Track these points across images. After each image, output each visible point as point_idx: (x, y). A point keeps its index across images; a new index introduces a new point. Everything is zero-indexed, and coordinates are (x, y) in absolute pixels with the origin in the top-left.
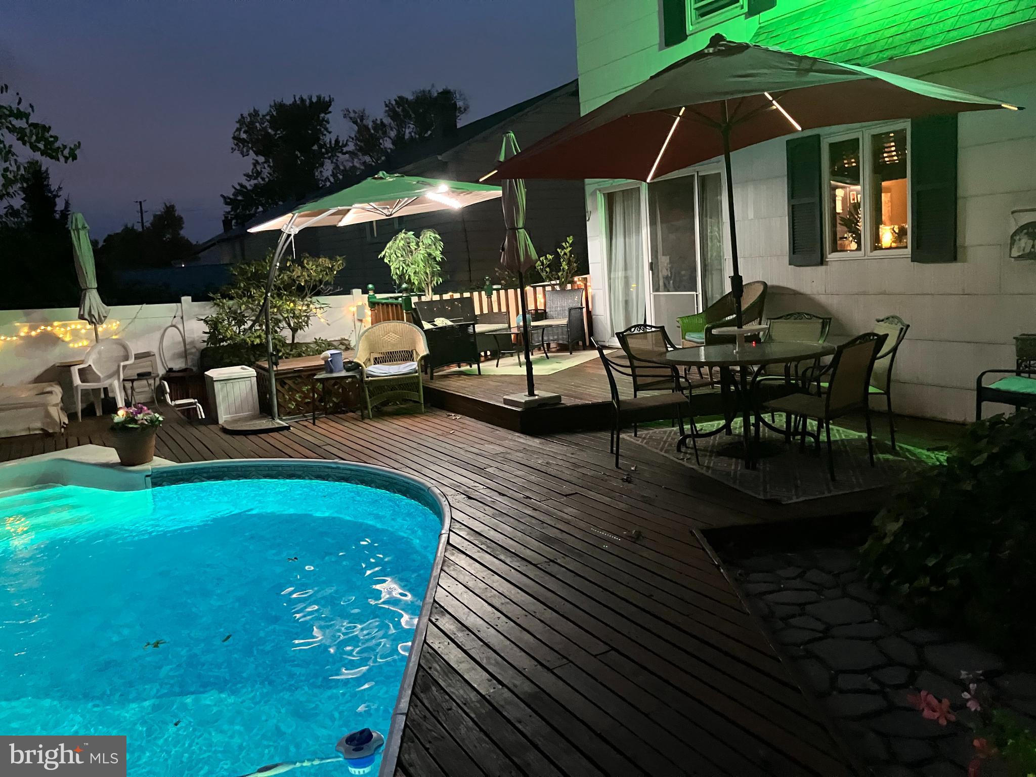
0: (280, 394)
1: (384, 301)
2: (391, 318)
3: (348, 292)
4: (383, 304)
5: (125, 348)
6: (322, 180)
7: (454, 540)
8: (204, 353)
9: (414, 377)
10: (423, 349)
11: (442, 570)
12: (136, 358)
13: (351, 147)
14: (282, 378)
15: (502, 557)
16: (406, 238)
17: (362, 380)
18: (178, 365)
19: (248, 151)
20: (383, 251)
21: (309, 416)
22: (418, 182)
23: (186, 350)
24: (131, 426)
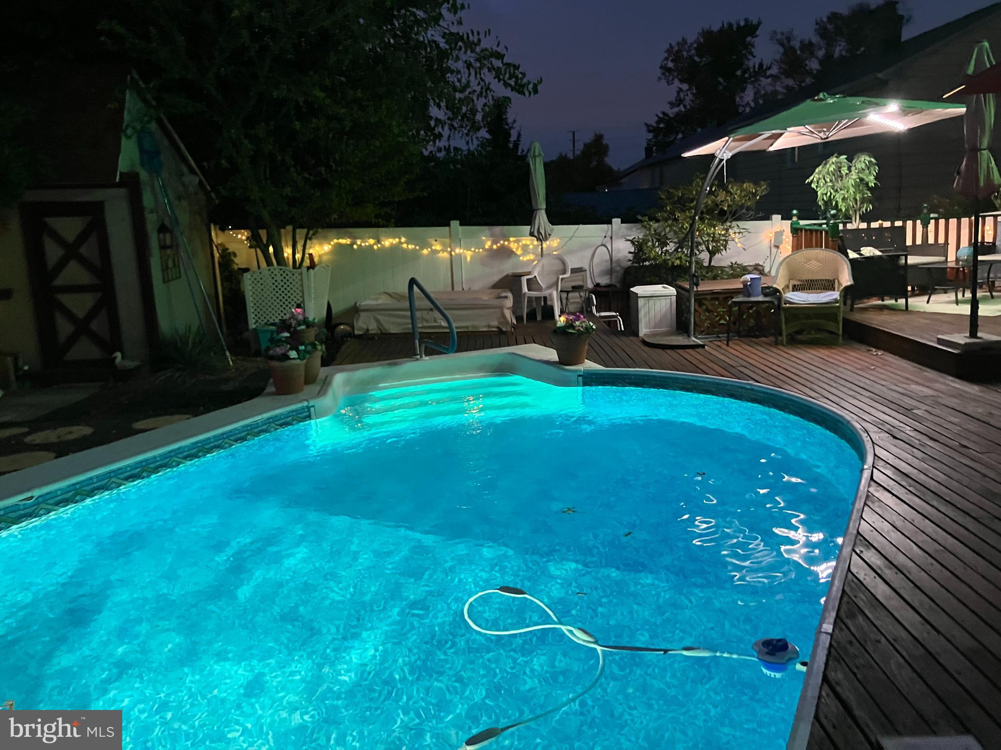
0: (697, 314)
1: (808, 227)
2: (814, 245)
3: (767, 218)
4: (806, 230)
5: (564, 263)
6: (743, 106)
7: (877, 475)
8: (627, 271)
9: (833, 307)
10: (846, 279)
11: (865, 504)
12: (572, 273)
13: (774, 71)
14: (701, 298)
15: (935, 503)
16: (837, 163)
17: (779, 304)
18: (604, 281)
19: (673, 79)
20: (811, 175)
21: (724, 337)
22: (863, 102)
23: (611, 268)
24: (570, 331)
